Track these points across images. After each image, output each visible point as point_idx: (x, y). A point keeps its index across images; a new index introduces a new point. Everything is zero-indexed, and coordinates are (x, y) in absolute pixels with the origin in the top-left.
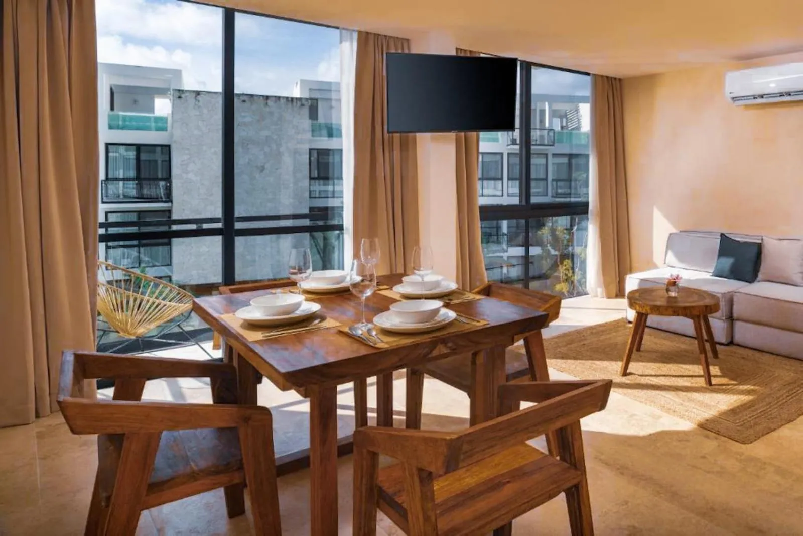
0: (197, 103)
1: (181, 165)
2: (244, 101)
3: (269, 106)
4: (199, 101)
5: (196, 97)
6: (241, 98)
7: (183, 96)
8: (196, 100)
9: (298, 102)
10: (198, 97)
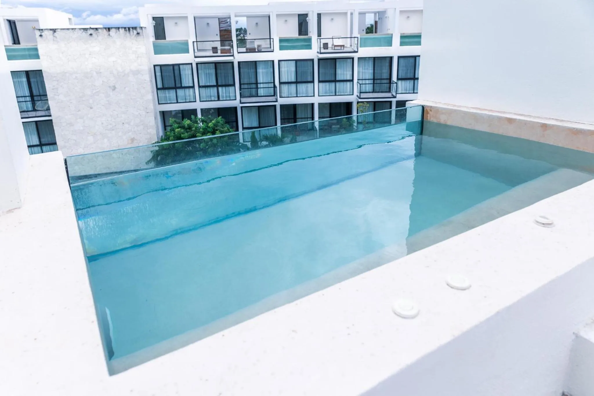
0: (55, 39)
1: (53, 89)
2: (91, 35)
3: (111, 36)
4: (56, 37)
5: (53, 34)
6: (88, 31)
7: (43, 34)
8: (54, 36)
9: (134, 31)
10: (55, 34)
